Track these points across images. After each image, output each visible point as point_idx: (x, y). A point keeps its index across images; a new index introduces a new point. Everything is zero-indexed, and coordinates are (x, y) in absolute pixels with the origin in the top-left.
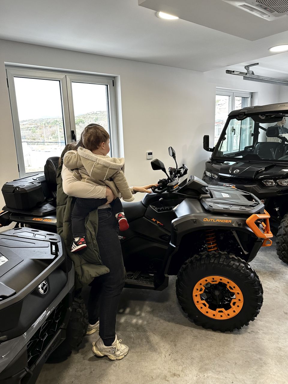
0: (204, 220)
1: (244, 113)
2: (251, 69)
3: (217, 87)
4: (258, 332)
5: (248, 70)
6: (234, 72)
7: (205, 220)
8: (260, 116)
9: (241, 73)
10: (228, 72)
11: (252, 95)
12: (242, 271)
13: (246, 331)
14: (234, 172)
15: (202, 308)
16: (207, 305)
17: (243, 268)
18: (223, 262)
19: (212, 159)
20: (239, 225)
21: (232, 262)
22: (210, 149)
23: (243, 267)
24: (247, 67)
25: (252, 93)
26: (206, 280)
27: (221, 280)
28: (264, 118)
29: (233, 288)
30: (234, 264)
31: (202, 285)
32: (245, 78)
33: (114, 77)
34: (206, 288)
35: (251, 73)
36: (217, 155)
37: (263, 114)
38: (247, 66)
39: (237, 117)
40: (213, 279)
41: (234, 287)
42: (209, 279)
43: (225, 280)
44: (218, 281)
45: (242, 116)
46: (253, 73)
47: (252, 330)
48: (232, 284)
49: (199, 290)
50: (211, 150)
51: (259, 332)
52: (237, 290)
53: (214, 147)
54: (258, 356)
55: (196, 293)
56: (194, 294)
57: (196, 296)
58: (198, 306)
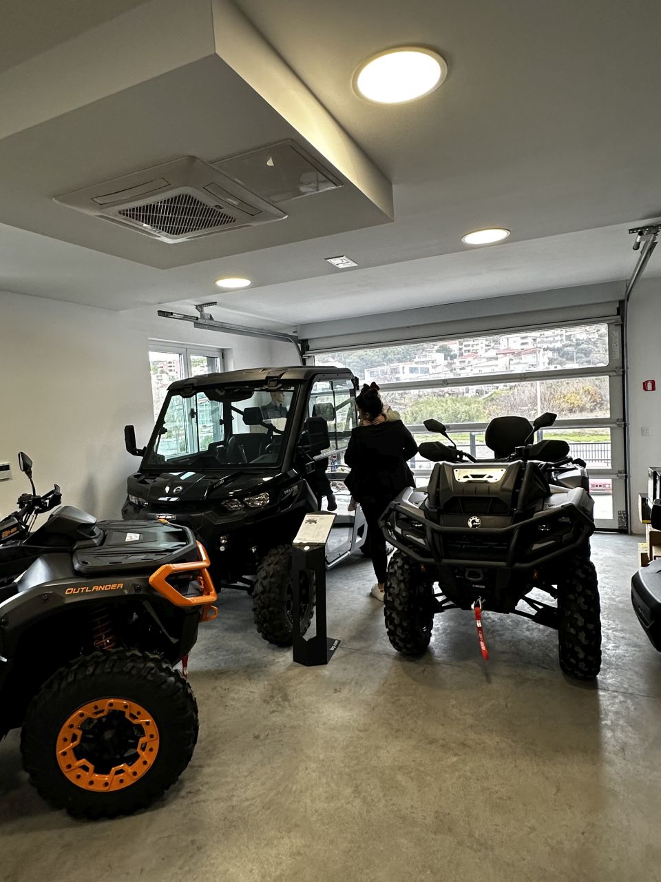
0: (66, 593)
1: (192, 384)
2: (207, 310)
3: (149, 338)
4: (199, 790)
5: (201, 311)
6: (172, 314)
7: (69, 591)
8: (217, 391)
9: (186, 318)
10: (162, 313)
11: (223, 353)
12: (149, 677)
13: (176, 797)
14: (175, 491)
15: (79, 777)
16: (91, 767)
17: (153, 671)
18: (112, 667)
19: (141, 470)
20: (139, 589)
21: (130, 665)
22: (139, 450)
23: (152, 669)
24: (200, 307)
25: (223, 349)
26: (82, 715)
27: (111, 705)
28: (221, 394)
29: (137, 716)
30: (133, 667)
31: (75, 726)
32: (197, 325)
34: (85, 732)
35: (207, 317)
36: (151, 461)
37: (222, 386)
38: (199, 305)
39: (181, 393)
40: (96, 707)
41: (139, 713)
42: (87, 710)
43: (119, 703)
44: (106, 708)
45: (188, 390)
46: (211, 318)
47: (188, 790)
48: (135, 708)
49: (69, 738)
50: (140, 453)
51: (201, 788)
52: (144, 718)
53: (145, 447)
54: (190, 838)
55: (64, 748)
56: (59, 752)
57: (64, 754)
58: (71, 776)
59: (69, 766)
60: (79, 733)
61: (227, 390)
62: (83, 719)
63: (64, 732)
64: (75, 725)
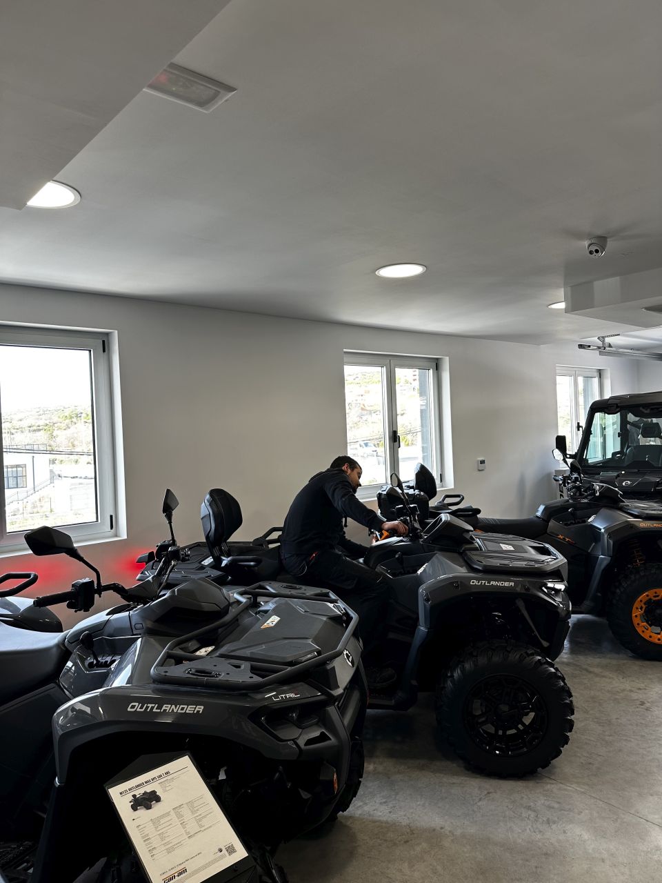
1: (617, 404)
2: (607, 340)
5: (603, 342)
6: (589, 346)
8: (641, 409)
9: (599, 348)
10: (581, 346)
11: (600, 373)
14: (624, 484)
15: (643, 631)
25: (600, 370)
26: (647, 596)
28: (648, 411)
32: (601, 353)
33: (437, 359)
34: (647, 606)
35: (607, 345)
37: (646, 406)
38: (601, 337)
39: (606, 410)
40: (656, 593)
42: (650, 594)
45: (613, 408)
46: (611, 346)
49: (639, 608)
50: (572, 456)
53: (576, 452)
55: (637, 612)
56: (634, 615)
57: (636, 616)
58: (639, 630)
59: (638, 624)
60: (644, 607)
61: (652, 409)
62: (647, 598)
63: (637, 604)
64: (644, 601)
